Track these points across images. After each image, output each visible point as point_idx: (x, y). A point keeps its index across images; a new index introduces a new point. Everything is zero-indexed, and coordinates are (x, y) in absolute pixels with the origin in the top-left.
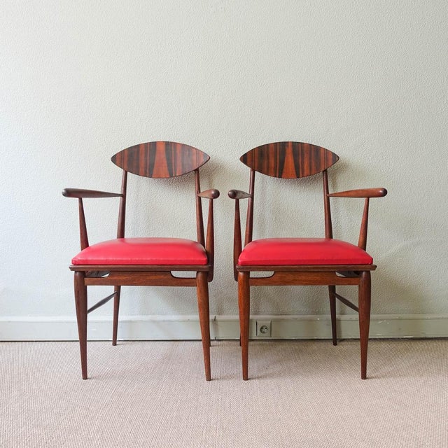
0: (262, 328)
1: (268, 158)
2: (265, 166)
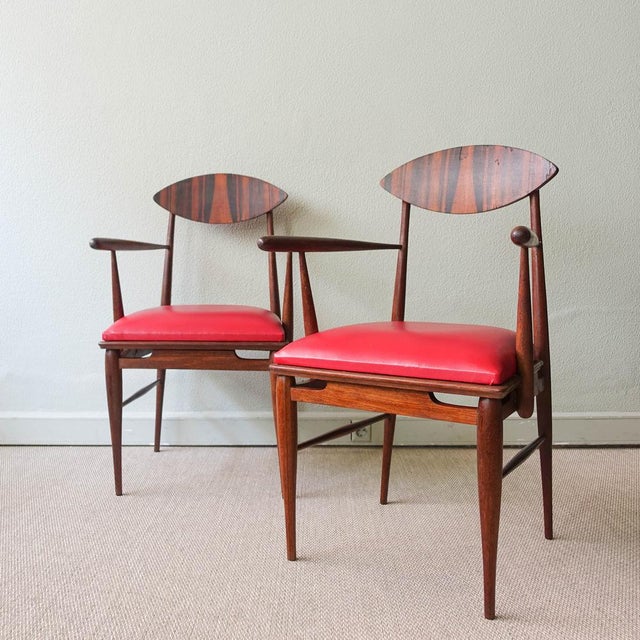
1: (429, 179)
2: (422, 193)
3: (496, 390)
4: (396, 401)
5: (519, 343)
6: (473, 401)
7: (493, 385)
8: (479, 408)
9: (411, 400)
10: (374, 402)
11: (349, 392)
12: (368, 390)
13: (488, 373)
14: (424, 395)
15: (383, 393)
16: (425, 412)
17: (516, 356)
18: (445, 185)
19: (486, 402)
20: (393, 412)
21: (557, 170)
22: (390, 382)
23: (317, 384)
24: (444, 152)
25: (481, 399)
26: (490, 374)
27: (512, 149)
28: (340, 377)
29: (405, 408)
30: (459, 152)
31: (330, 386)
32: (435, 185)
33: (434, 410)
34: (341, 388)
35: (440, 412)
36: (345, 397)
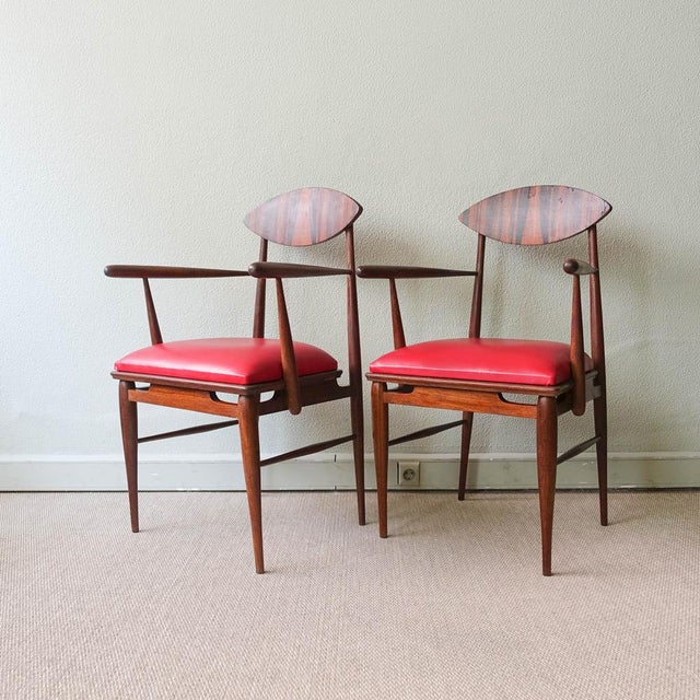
0: (406, 473)
1: (502, 214)
2: (496, 226)
3: (551, 389)
4: (471, 401)
5: (572, 354)
6: (533, 399)
7: (549, 386)
8: (539, 405)
9: (484, 400)
10: (454, 402)
11: (433, 394)
12: (449, 392)
13: (545, 376)
14: (495, 396)
15: (460, 394)
16: (496, 410)
17: (570, 364)
18: (516, 219)
19: (544, 400)
20: (470, 410)
21: (611, 208)
22: (466, 385)
23: (406, 389)
24: (515, 191)
25: (540, 397)
26: (547, 377)
27: (573, 190)
28: (425, 382)
29: (480, 406)
30: (528, 191)
31: (417, 390)
32: (507, 219)
33: (503, 407)
34: (426, 391)
35: (508, 409)
36: (429, 399)
